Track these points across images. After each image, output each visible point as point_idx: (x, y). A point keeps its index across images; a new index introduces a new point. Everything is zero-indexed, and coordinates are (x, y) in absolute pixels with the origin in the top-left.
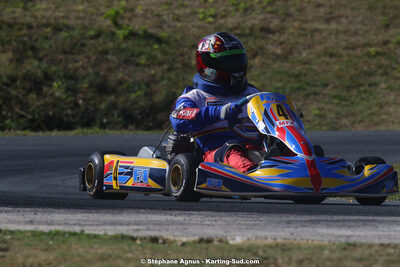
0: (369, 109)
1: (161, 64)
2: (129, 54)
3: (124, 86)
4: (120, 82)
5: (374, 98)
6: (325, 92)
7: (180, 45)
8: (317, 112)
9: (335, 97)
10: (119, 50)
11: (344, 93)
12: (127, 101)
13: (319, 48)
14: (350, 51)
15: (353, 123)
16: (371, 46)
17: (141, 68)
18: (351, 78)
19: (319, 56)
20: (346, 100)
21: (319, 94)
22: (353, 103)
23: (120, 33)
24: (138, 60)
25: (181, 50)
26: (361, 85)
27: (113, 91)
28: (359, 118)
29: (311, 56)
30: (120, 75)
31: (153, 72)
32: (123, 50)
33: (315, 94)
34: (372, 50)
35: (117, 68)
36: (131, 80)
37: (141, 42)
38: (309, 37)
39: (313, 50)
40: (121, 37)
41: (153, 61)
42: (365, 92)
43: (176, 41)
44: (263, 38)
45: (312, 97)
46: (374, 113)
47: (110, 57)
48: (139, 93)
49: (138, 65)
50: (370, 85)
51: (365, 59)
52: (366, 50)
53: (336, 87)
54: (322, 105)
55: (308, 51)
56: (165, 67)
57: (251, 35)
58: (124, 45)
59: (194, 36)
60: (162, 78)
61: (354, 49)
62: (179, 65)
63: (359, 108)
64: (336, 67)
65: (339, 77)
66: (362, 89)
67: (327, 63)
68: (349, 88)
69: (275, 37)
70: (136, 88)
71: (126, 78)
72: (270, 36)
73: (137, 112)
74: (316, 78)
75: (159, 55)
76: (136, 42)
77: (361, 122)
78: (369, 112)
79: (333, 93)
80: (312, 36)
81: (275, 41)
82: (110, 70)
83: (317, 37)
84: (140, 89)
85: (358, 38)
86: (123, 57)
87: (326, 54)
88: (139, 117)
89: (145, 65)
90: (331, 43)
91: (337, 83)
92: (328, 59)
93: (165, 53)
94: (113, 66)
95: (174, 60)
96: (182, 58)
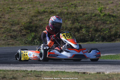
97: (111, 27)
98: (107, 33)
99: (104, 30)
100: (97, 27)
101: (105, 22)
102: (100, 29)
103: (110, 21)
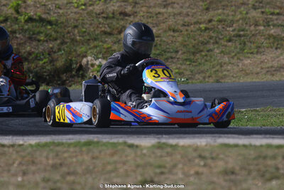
0: (213, 68)
1: (56, 39)
2: (31, 33)
3: (33, 56)
4: (30, 54)
5: (214, 60)
6: (178, 57)
7: (66, 26)
8: (177, 71)
9: (186, 60)
10: (23, 31)
11: (192, 57)
12: (37, 66)
13: (164, 26)
14: (186, 28)
15: (204, 78)
16: (200, 23)
17: (41, 43)
18: (194, 46)
19: (165, 31)
20: (194, 62)
21: (175, 58)
22: (200, 64)
23: (22, 18)
24: (38, 37)
25: (67, 29)
26: (202, 51)
27: (26, 59)
28: (208, 74)
29: (159, 32)
30: (28, 48)
31: (51, 45)
32: (26, 30)
33: (172, 58)
34: (203, 26)
35: (25, 43)
36: (37, 52)
37: (38, 24)
38: (155, 18)
39: (160, 28)
40: (23, 21)
41: (49, 38)
42: (206, 55)
43: (62, 23)
44: (122, 19)
45: (170, 60)
46: (218, 71)
47: (18, 35)
48: (45, 60)
49: (39, 41)
50: (208, 51)
51: (199, 32)
52: (197, 27)
53: (184, 53)
54: (179, 66)
55: (156, 28)
56: (58, 42)
57: (113, 17)
58: (26, 27)
59: (74, 19)
60: (59, 50)
61: (188, 25)
62: (68, 40)
63: (206, 67)
64: (180, 39)
65: (185, 46)
66: (203, 54)
67: (173, 37)
68: (194, 54)
69: (131, 19)
70: (42, 57)
71: (33, 50)
72: (127, 18)
73: (46, 74)
74: (168, 46)
75: (53, 33)
76: (34, 24)
77: (209, 77)
78: (214, 69)
79: (184, 57)
80: (157, 17)
81: (132, 22)
82: (19, 44)
83: (161, 18)
84: (45, 58)
85: (190, 18)
86: (27, 36)
87: (170, 30)
88: (48, 77)
89: (44, 41)
90: (171, 22)
91: (184, 50)
92: (172, 33)
93: (56, 32)
94: (22, 41)
95: (64, 36)
96: (69, 35)
97: (52, 48)
98: (44, 63)
99: (37, 57)
100: (18, 49)
101: (34, 36)
102: (25, 55)
103: (46, 35)
